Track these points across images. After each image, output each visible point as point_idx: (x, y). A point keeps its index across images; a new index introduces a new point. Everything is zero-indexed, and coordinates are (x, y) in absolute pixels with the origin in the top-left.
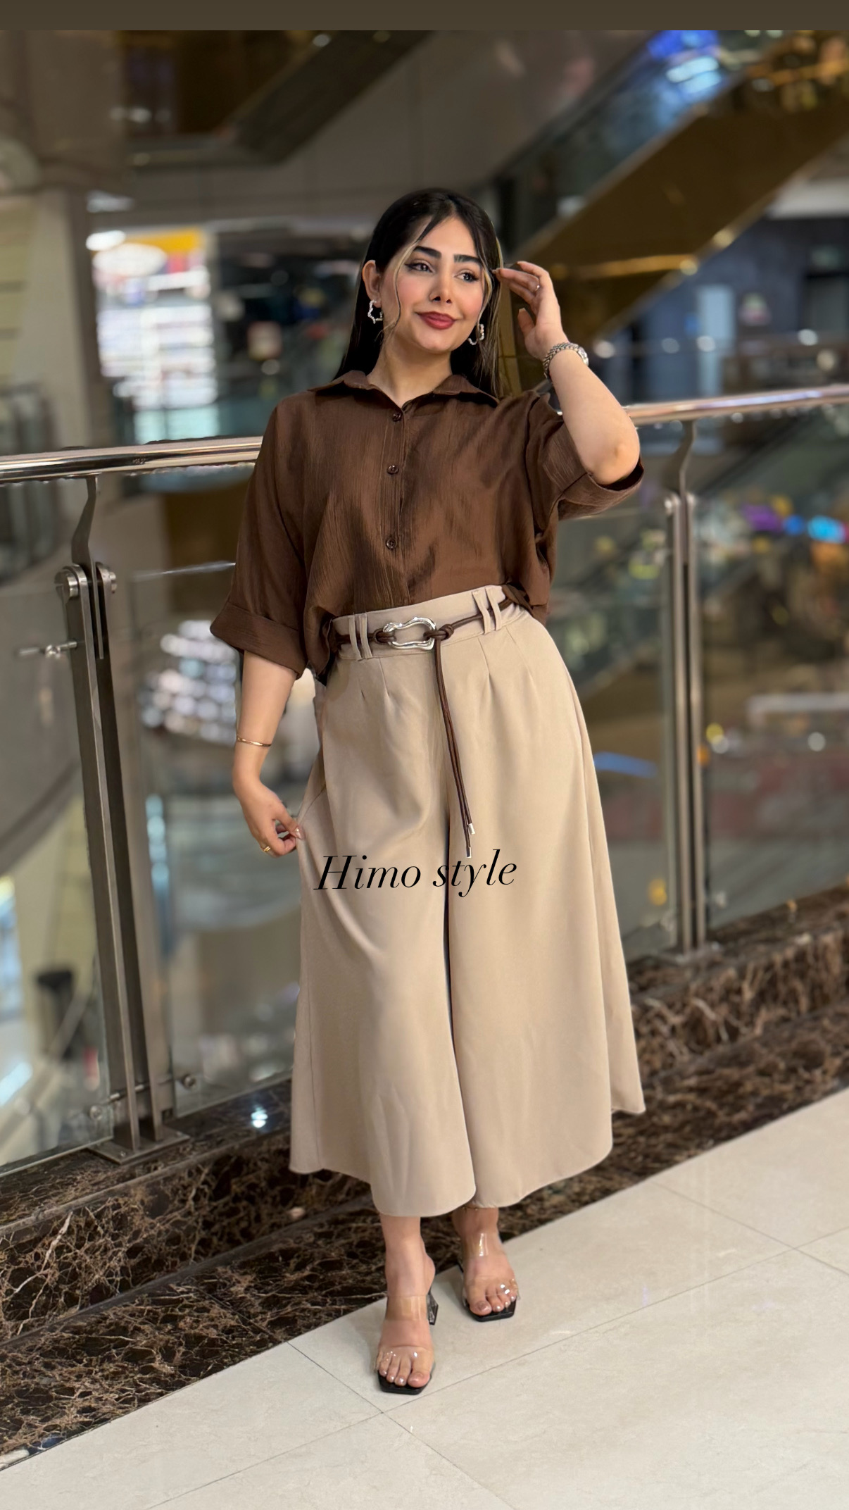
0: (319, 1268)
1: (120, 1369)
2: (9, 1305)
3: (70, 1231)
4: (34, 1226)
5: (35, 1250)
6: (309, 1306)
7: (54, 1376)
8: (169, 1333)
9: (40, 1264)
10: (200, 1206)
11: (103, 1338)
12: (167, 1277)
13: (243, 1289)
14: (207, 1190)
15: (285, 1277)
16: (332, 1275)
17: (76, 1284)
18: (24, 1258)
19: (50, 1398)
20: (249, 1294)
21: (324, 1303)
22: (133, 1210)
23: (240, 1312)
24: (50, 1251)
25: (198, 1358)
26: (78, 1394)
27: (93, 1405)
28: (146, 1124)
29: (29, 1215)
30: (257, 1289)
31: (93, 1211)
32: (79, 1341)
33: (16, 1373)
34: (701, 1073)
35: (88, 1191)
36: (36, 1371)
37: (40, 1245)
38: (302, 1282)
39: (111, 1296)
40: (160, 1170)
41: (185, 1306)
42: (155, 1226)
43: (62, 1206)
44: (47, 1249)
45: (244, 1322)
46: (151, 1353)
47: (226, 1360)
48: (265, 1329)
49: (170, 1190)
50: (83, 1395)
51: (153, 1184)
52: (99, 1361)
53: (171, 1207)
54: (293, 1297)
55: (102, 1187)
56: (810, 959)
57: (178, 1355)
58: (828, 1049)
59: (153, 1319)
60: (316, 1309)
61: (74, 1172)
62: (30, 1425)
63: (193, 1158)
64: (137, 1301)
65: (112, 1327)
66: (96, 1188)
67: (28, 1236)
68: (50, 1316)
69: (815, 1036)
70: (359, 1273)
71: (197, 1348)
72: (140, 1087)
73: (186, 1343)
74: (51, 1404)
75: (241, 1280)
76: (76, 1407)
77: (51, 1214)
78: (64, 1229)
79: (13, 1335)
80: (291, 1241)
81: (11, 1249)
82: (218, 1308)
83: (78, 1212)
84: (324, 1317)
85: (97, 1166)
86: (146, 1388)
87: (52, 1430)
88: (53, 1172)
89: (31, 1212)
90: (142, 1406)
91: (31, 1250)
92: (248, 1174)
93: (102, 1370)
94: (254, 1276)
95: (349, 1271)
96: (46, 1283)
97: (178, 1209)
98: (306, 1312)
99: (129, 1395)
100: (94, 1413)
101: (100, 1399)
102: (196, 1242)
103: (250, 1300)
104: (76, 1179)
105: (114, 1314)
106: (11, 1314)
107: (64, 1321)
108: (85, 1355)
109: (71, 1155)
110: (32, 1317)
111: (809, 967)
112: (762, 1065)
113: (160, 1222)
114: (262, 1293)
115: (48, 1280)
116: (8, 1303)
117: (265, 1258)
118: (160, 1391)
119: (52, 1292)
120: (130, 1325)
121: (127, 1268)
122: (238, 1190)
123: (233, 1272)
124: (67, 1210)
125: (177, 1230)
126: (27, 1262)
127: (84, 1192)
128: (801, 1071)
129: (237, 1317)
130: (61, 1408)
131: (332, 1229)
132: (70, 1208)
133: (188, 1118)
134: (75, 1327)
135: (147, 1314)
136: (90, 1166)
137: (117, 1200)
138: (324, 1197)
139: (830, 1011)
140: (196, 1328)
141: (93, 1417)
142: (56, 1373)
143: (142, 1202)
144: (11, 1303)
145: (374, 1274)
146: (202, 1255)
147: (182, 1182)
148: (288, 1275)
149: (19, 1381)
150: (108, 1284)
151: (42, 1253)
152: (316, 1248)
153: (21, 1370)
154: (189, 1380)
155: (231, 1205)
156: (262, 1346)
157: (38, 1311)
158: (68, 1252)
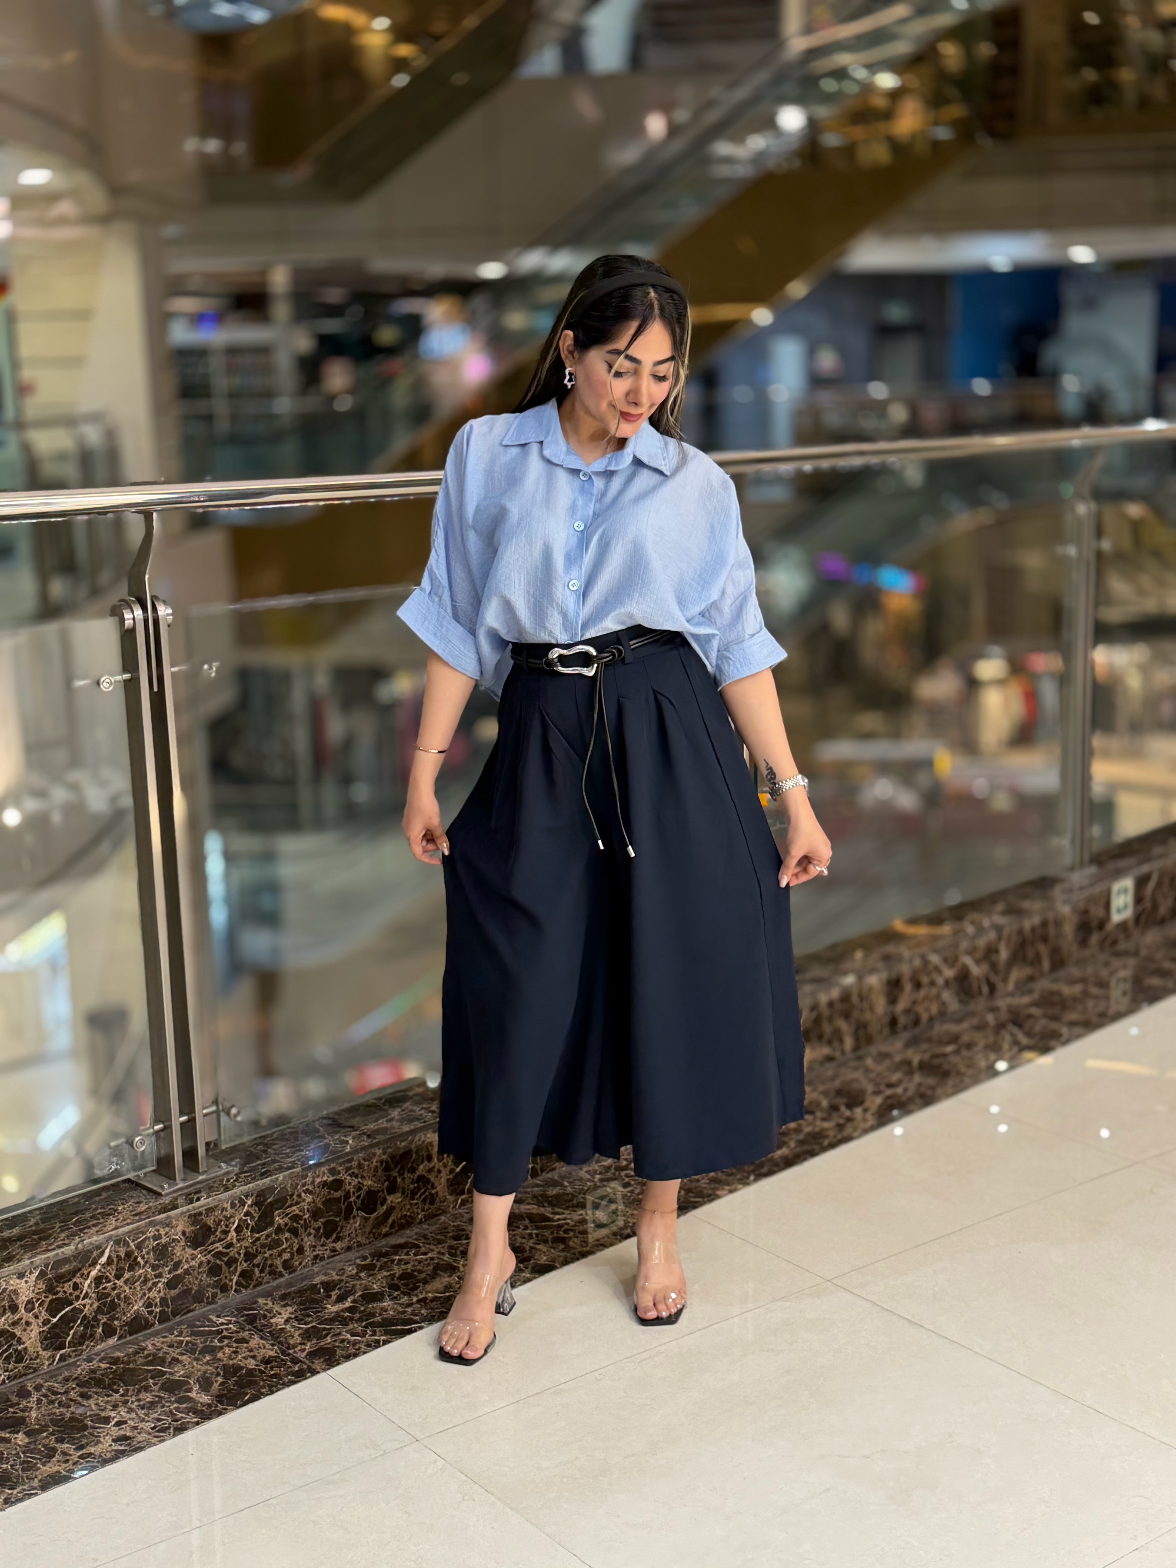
0: (360, 1299)
1: (157, 1399)
2: (47, 1335)
3: (110, 1261)
4: (74, 1256)
5: (74, 1280)
6: (349, 1336)
7: (90, 1406)
8: (207, 1363)
9: (78, 1294)
10: (242, 1237)
11: (140, 1369)
12: (206, 1309)
13: (283, 1320)
14: (249, 1221)
15: (326, 1308)
16: (373, 1307)
17: (115, 1315)
18: (63, 1287)
19: (85, 1427)
20: (289, 1325)
21: (364, 1335)
22: (174, 1240)
23: (280, 1343)
24: (88, 1281)
25: (235, 1388)
26: (113, 1423)
27: (128, 1434)
28: (190, 1155)
29: (68, 1245)
30: (296, 1320)
31: (133, 1241)
32: (116, 1371)
33: (52, 1402)
35: (129, 1221)
36: (71, 1400)
37: (78, 1275)
38: (342, 1314)
39: (150, 1328)
40: (203, 1201)
41: (225, 1337)
42: (196, 1257)
43: (103, 1236)
44: (86, 1279)
45: (283, 1352)
46: (189, 1383)
47: (263, 1390)
48: (305, 1360)
49: (212, 1222)
50: (118, 1424)
51: (195, 1215)
52: (136, 1391)
53: (212, 1238)
54: (333, 1328)
55: (143, 1217)
56: (855, 999)
57: (216, 1386)
58: (870, 1088)
59: (191, 1349)
61: (116, 1203)
62: (64, 1453)
63: (237, 1191)
64: (175, 1332)
65: (150, 1358)
66: (137, 1218)
67: (67, 1266)
68: (87, 1347)
69: (858, 1075)
70: (400, 1304)
71: (235, 1378)
72: (184, 1119)
73: (224, 1373)
74: (86, 1433)
75: (282, 1312)
76: (112, 1436)
77: (91, 1243)
78: (104, 1259)
79: (49, 1365)
80: (334, 1273)
81: (50, 1279)
82: (257, 1339)
83: (117, 1242)
84: (363, 1348)
85: (139, 1197)
86: (182, 1417)
87: (87, 1457)
88: (95, 1202)
89: (70, 1243)
90: (178, 1435)
91: (70, 1280)
92: (290, 1206)
93: (139, 1400)
95: (390, 1303)
96: (84, 1313)
97: (220, 1240)
98: (346, 1343)
99: (165, 1424)
100: (128, 1441)
101: (135, 1428)
102: (238, 1273)
103: (290, 1331)
104: (117, 1210)
105: (153, 1344)
106: (47, 1345)
107: (103, 1351)
108: (122, 1385)
109: (112, 1185)
110: (68, 1348)
111: (853, 1007)
113: (201, 1253)
114: (303, 1324)
115: (86, 1310)
116: (45, 1333)
117: (306, 1290)
118: (196, 1420)
119: (90, 1323)
120: (168, 1356)
121: (167, 1299)
122: (281, 1221)
123: (273, 1304)
124: (107, 1240)
125: (218, 1261)
126: (65, 1292)
127: (125, 1222)
128: (843, 1108)
129: (276, 1347)
130: (96, 1437)
131: (374, 1262)
132: (110, 1238)
133: (233, 1150)
134: (111, 1358)
135: (186, 1345)
136: (132, 1197)
137: (158, 1231)
138: (368, 1230)
139: (874, 1050)
140: (234, 1358)
141: (129, 1444)
142: (92, 1402)
143: (184, 1233)
144: (48, 1333)
146: (243, 1287)
147: (224, 1213)
148: (329, 1306)
149: (54, 1411)
150: (147, 1316)
151: (81, 1284)
152: (358, 1280)
153: (57, 1399)
154: (226, 1409)
155: (274, 1235)
156: (300, 1376)
157: (76, 1341)
158: (107, 1282)
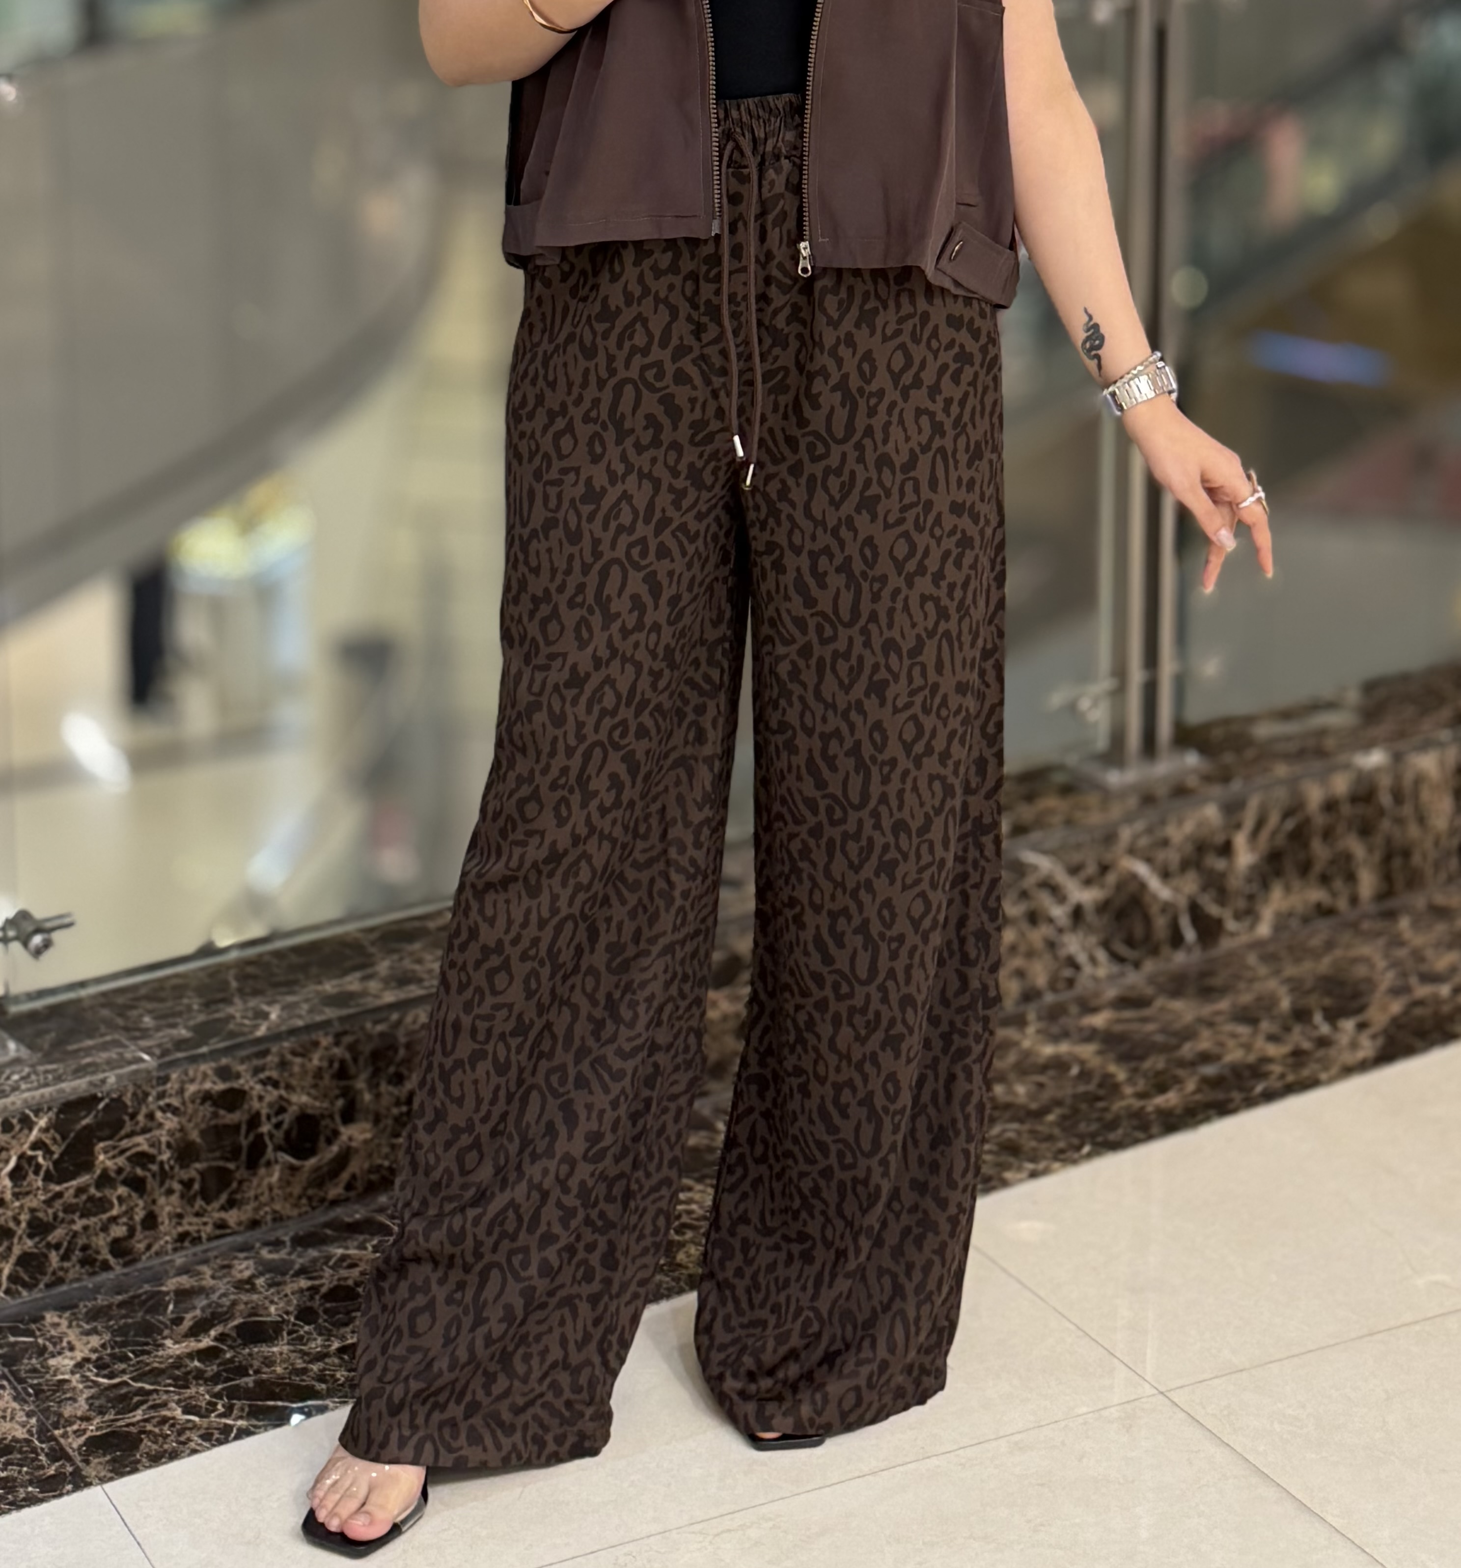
34: (1124, 1002)
60: (189, 1421)
94: (107, 1337)
112: (1246, 998)
145: (327, 1360)
